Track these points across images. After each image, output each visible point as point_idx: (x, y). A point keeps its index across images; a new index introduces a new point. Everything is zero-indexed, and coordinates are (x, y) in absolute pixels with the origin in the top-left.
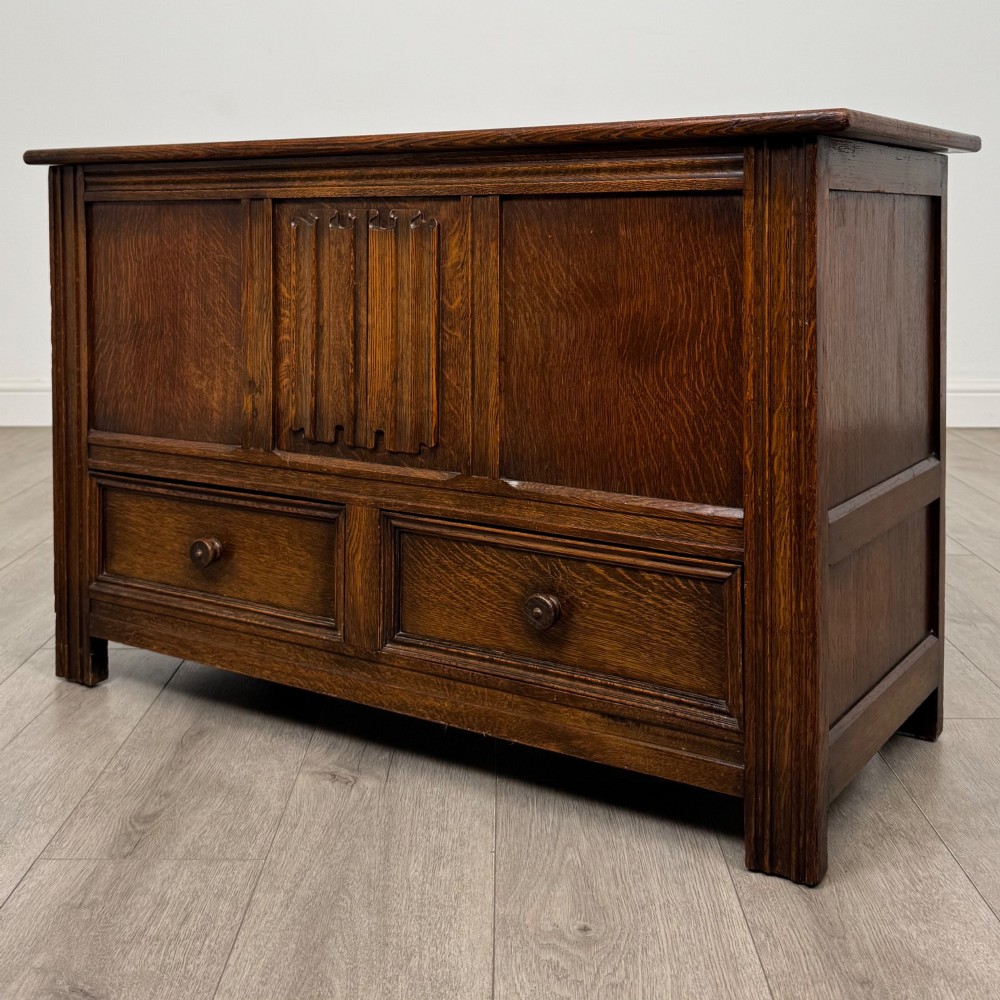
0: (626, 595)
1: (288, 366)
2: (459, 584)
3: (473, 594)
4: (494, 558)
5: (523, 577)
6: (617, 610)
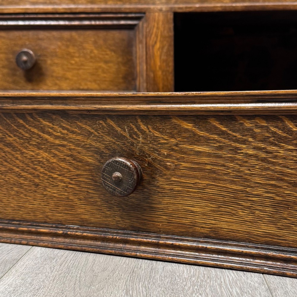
0: (220, 148)
2: (27, 161)
3: (42, 170)
4: (64, 128)
5: (98, 145)
6: (208, 167)
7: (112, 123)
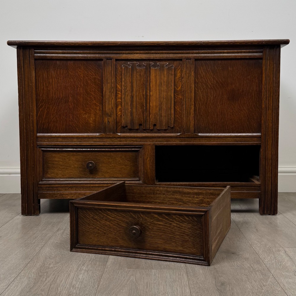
0: (166, 223)
1: (120, 108)
2: (101, 225)
4: (115, 215)
7: (132, 214)
